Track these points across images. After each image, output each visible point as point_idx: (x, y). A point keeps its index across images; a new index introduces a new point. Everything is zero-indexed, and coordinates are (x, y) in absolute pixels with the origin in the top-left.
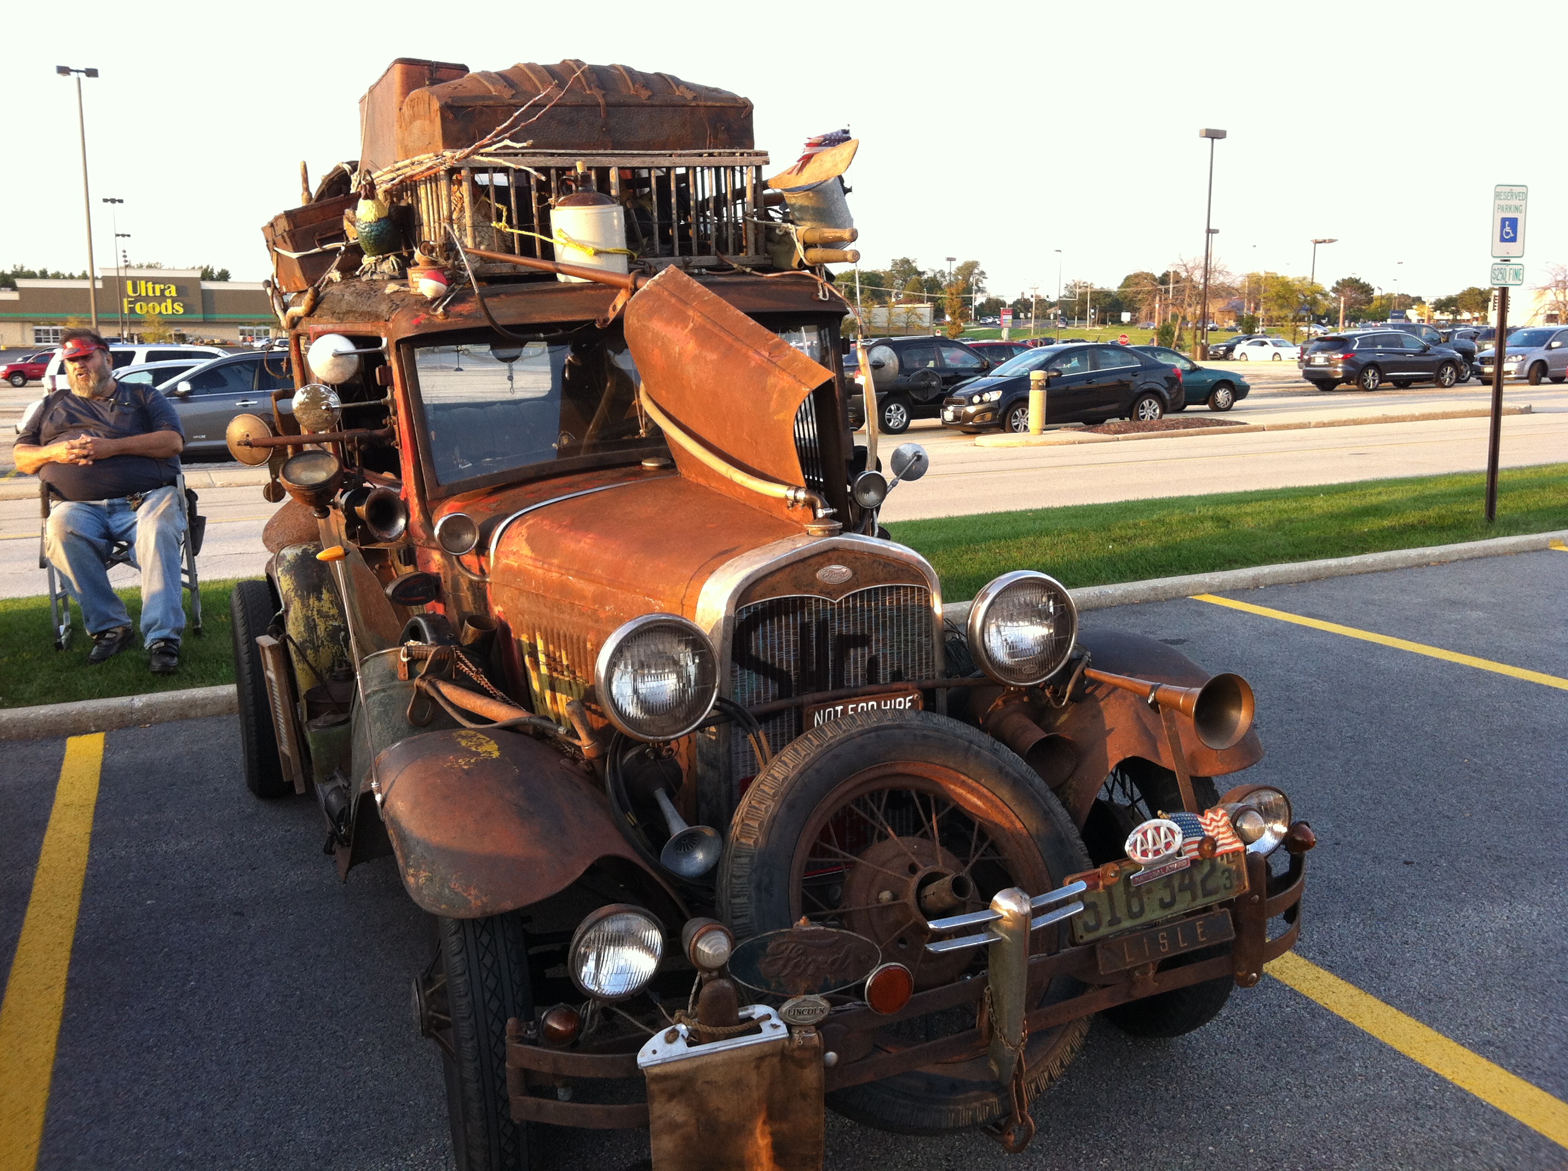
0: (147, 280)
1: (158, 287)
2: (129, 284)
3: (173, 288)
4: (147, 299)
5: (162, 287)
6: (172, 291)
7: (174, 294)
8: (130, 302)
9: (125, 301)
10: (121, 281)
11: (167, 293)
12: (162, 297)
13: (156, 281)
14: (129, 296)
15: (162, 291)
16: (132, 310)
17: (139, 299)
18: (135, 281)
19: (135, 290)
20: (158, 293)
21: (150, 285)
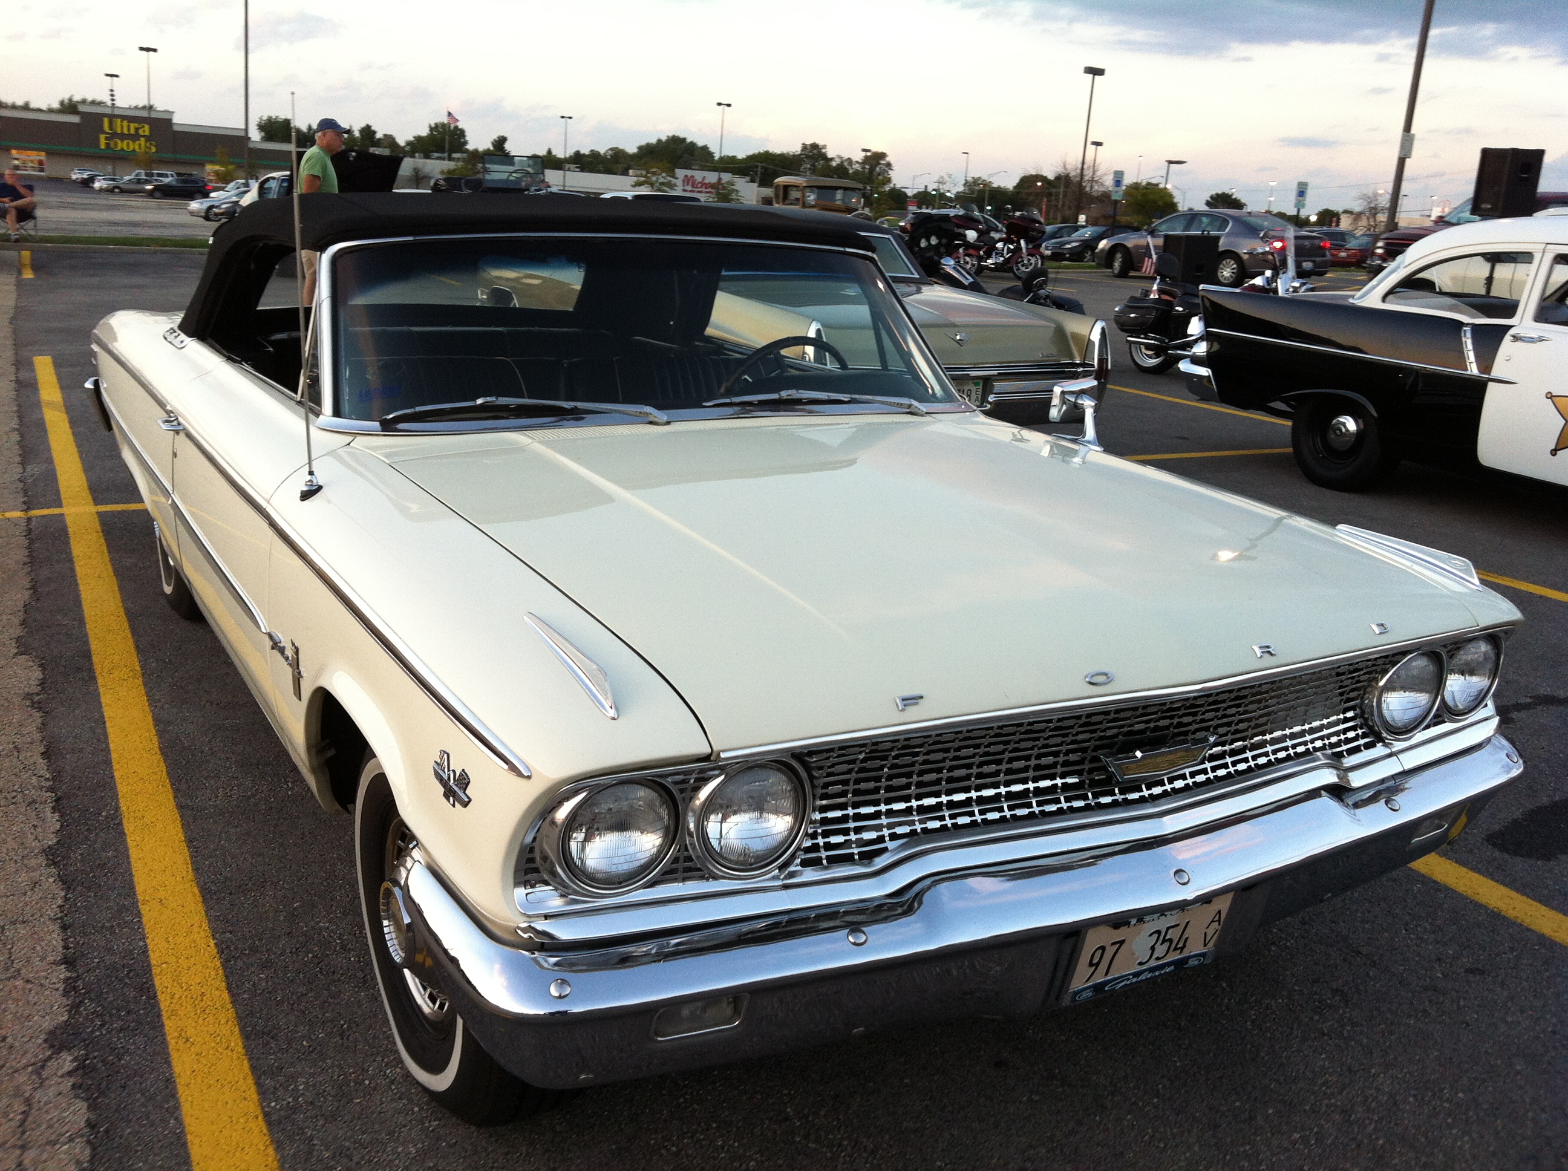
0: (123, 118)
1: (133, 126)
2: (106, 120)
3: (147, 127)
4: (123, 137)
5: (136, 125)
6: (146, 130)
7: (147, 133)
8: (106, 139)
9: (102, 137)
10: (100, 117)
11: (141, 132)
12: (135, 137)
13: (131, 119)
14: (106, 133)
15: (137, 129)
16: (107, 145)
17: (114, 136)
18: (112, 117)
19: (111, 127)
20: (132, 131)
21: (125, 123)
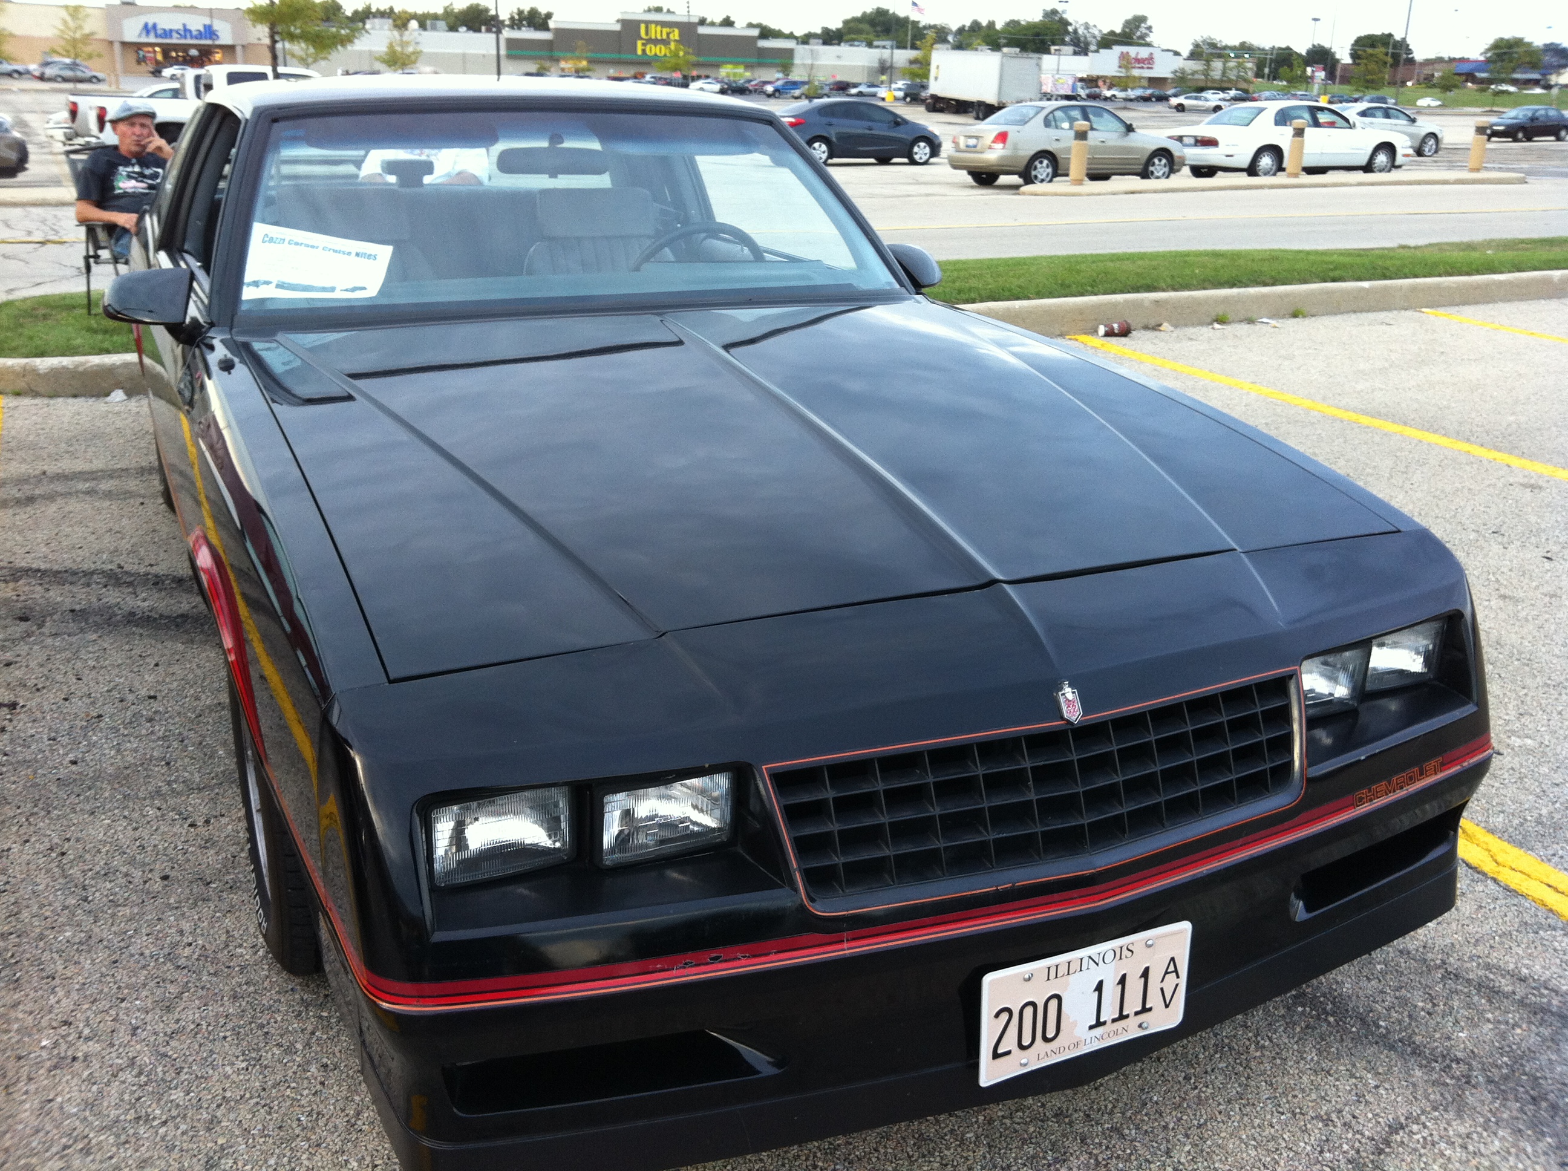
0: (657, 23)
1: (665, 30)
2: (643, 26)
3: (677, 31)
4: (656, 42)
5: (668, 30)
6: (676, 35)
7: (677, 38)
8: (643, 44)
9: (639, 43)
10: (639, 22)
11: (671, 36)
12: (667, 41)
13: (663, 24)
14: (642, 39)
15: (668, 34)
16: (644, 51)
17: (649, 41)
18: (648, 23)
19: (647, 33)
20: (665, 36)
21: (659, 28)
